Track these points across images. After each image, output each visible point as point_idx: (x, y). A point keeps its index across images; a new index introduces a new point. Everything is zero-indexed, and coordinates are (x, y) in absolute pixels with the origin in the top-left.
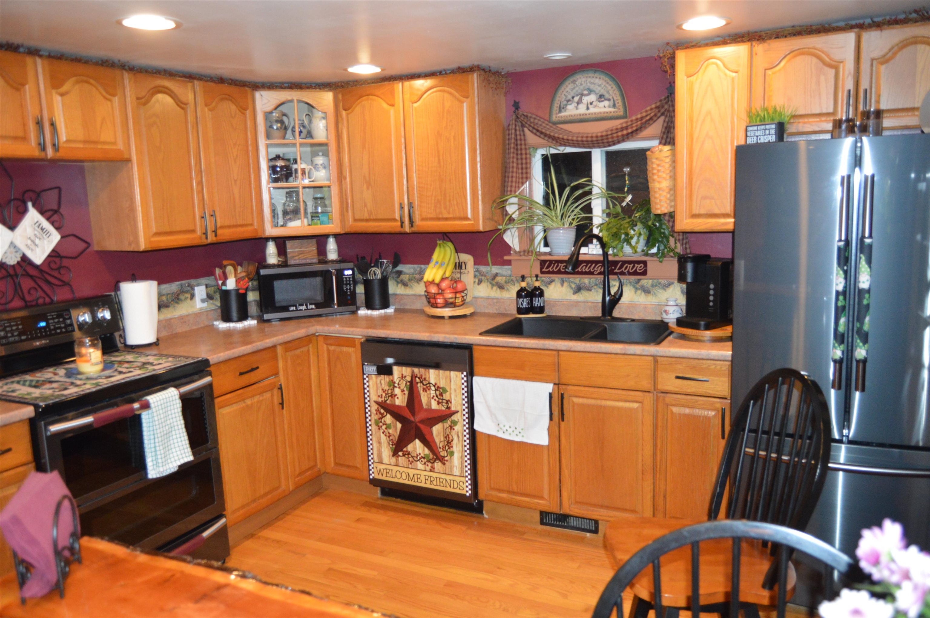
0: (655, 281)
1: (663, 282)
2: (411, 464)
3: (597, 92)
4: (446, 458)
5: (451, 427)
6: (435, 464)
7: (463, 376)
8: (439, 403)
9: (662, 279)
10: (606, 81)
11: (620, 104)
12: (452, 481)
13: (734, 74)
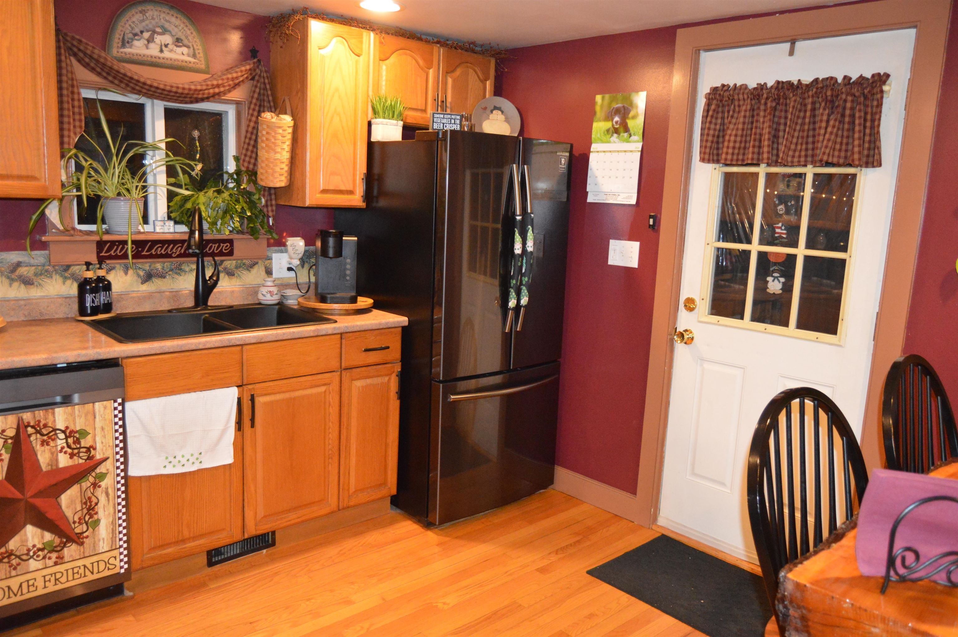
0: (239, 261)
1: (247, 262)
2: (15, 569)
3: (174, 33)
4: (85, 535)
5: (95, 485)
6: (66, 550)
7: (116, 405)
8: (72, 456)
9: (247, 259)
10: (184, 23)
11: (202, 55)
12: (95, 564)
13: (357, 57)
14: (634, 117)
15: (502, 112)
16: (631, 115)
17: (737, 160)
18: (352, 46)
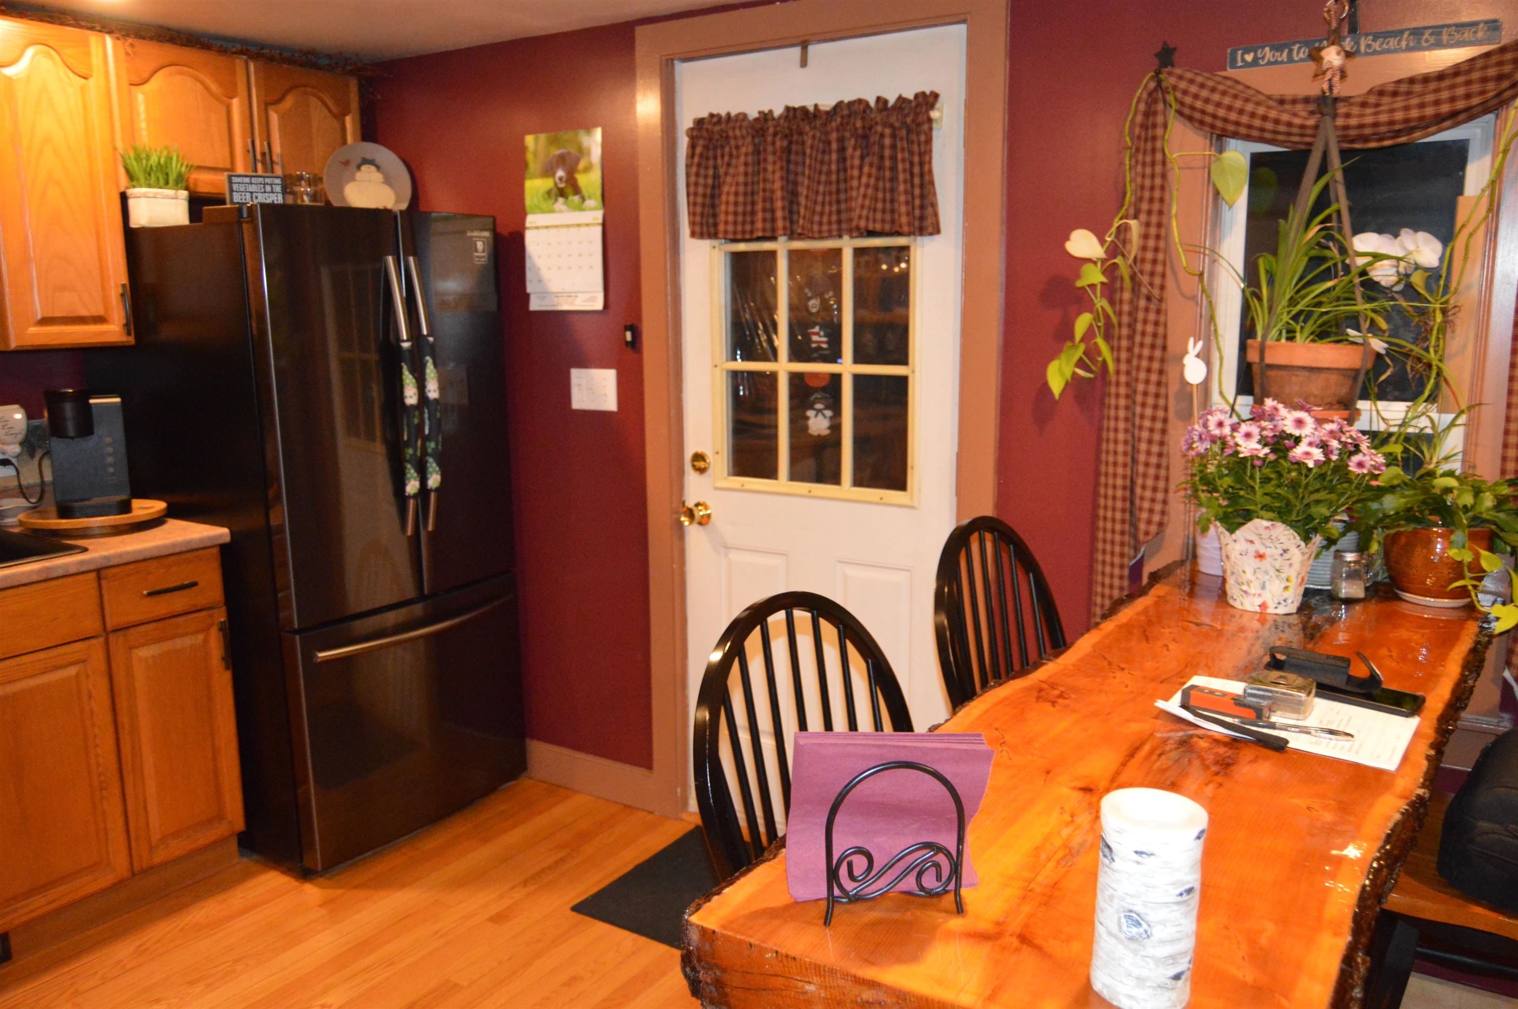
13: (83, 81)
14: (588, 169)
15: (378, 168)
16: (582, 165)
17: (744, 232)
18: (70, 61)
